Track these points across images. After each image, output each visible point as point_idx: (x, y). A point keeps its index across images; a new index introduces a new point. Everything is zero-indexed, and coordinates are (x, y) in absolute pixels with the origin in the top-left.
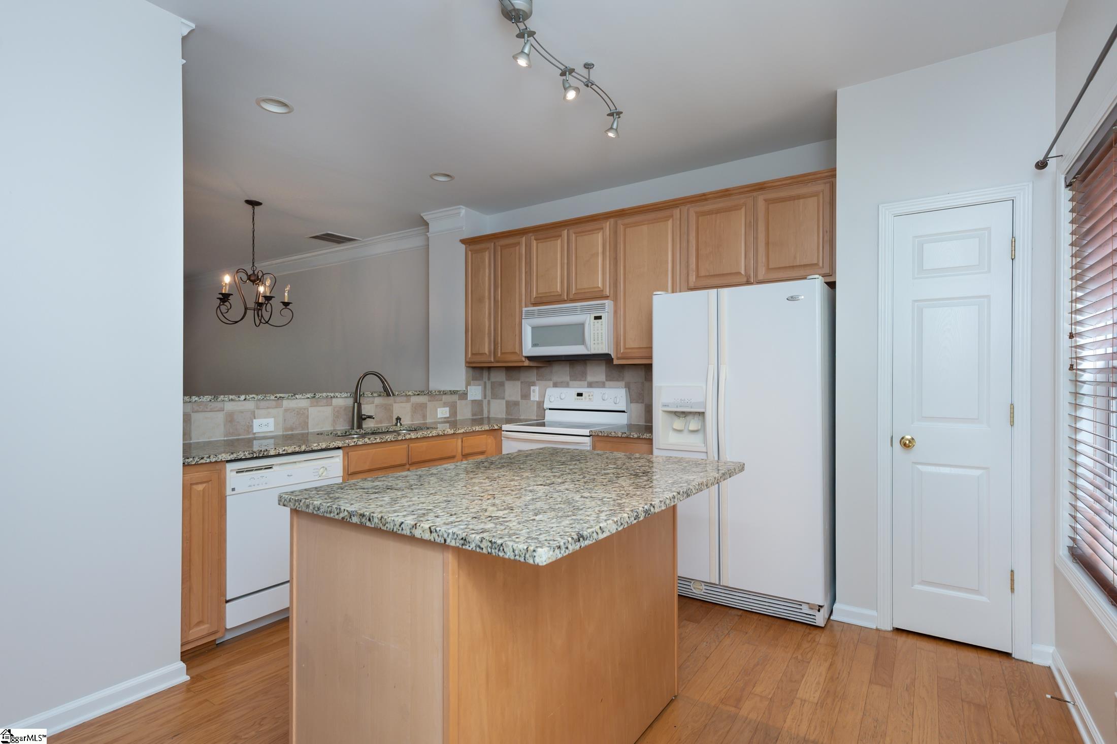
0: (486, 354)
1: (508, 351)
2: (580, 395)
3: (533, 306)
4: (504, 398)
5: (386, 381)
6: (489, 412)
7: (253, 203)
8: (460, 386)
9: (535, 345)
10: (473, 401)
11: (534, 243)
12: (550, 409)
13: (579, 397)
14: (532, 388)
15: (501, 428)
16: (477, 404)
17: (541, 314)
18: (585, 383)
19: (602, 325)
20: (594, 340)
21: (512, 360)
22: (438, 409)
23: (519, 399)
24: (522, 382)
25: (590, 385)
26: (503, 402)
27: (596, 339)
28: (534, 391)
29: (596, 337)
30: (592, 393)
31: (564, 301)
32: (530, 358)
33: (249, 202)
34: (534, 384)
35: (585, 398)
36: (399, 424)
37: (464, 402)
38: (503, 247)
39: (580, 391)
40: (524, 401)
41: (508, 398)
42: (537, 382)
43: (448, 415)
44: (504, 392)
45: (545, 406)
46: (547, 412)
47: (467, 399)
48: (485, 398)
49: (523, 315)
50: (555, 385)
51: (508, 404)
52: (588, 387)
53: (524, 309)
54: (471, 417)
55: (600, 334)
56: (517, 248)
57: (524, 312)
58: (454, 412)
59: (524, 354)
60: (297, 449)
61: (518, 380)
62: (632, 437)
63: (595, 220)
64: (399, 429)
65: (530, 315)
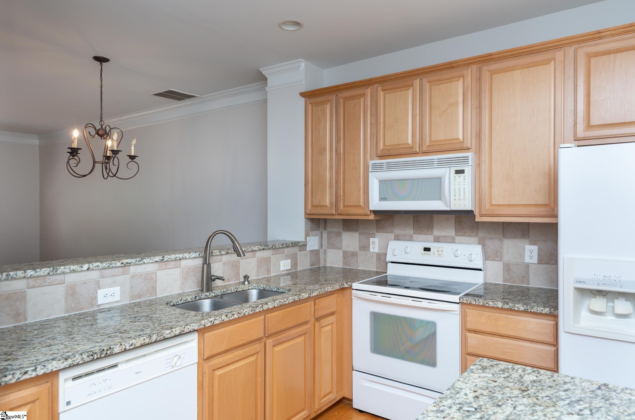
0: (327, 206)
1: (352, 204)
2: (427, 249)
3: (380, 159)
4: (341, 249)
5: (236, 240)
6: (325, 261)
7: (101, 60)
8: (300, 237)
9: (382, 199)
10: (312, 251)
11: (381, 94)
12: (392, 262)
13: (426, 252)
14: (372, 240)
15: (351, 286)
16: (315, 253)
17: (390, 167)
18: (431, 237)
19: (464, 179)
20: (455, 196)
21: (355, 213)
22: (281, 262)
23: (357, 249)
24: (359, 233)
25: (437, 240)
26: (340, 252)
27: (457, 194)
28: (374, 243)
29: (457, 192)
30: (441, 249)
31: (416, 154)
32: (375, 212)
33: (97, 59)
34: (373, 236)
35: (434, 253)
36: (246, 283)
37: (303, 253)
38: (345, 99)
39: (427, 245)
40: (363, 253)
41: (345, 248)
42: (378, 234)
43: (289, 267)
44: (341, 242)
45: (388, 259)
46: (389, 265)
47: (306, 250)
48: (322, 248)
49: (370, 168)
50: (397, 238)
51: (345, 254)
52: (434, 242)
53: (371, 162)
54: (309, 267)
55: (462, 190)
56: (362, 99)
57: (370, 164)
58: (294, 264)
59: (371, 208)
60: (147, 341)
61: (357, 231)
62: (516, 309)
63: (453, 67)
64: (247, 289)
65: (377, 168)
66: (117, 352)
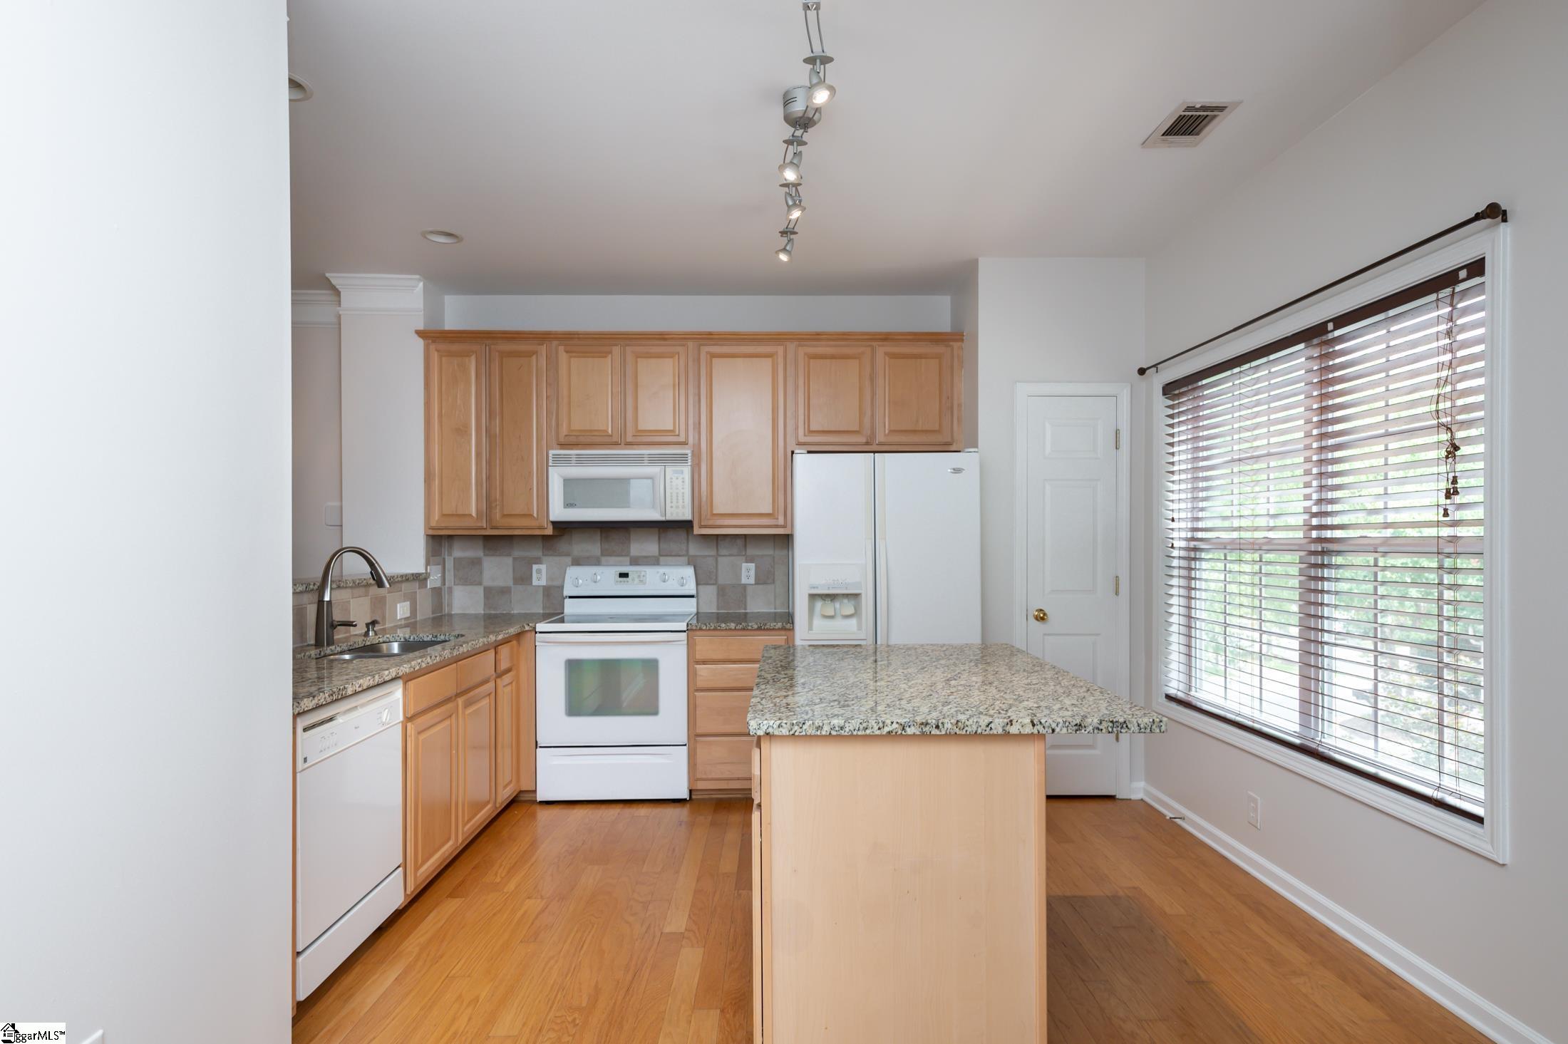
0: (471, 515)
1: (517, 512)
2: (624, 575)
3: (561, 449)
4: (480, 584)
5: (377, 562)
6: (450, 605)
8: (420, 569)
9: (568, 505)
10: (434, 589)
11: (563, 357)
12: (570, 597)
13: (622, 579)
14: (535, 567)
15: (535, 628)
16: (437, 592)
17: (581, 461)
18: (628, 559)
19: (683, 482)
20: (672, 502)
21: (519, 526)
22: (398, 605)
23: (510, 583)
24: (515, 559)
25: (635, 562)
26: (480, 590)
27: (674, 501)
28: (539, 571)
29: (674, 498)
30: (643, 573)
31: (615, 444)
32: (555, 524)
34: (538, 561)
35: (633, 580)
36: (371, 633)
37: (423, 590)
38: (503, 355)
39: (624, 570)
40: (520, 588)
41: (487, 582)
42: (545, 559)
43: (408, 615)
44: (481, 573)
45: (566, 592)
46: (567, 601)
47: (426, 586)
48: (445, 584)
49: (550, 461)
50: (577, 562)
51: (488, 592)
52: (631, 564)
53: (551, 452)
54: (431, 616)
55: (680, 495)
56: (534, 357)
57: (550, 455)
58: (414, 611)
59: (553, 518)
61: (509, 555)
63: (665, 339)
64: (377, 642)
65: (559, 460)
66: (350, 693)
